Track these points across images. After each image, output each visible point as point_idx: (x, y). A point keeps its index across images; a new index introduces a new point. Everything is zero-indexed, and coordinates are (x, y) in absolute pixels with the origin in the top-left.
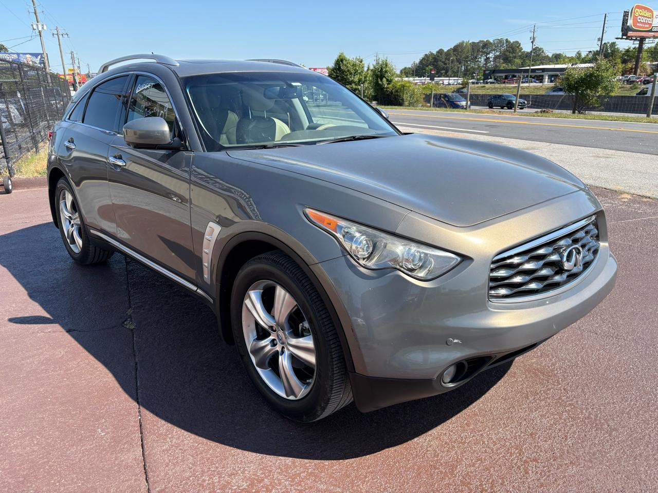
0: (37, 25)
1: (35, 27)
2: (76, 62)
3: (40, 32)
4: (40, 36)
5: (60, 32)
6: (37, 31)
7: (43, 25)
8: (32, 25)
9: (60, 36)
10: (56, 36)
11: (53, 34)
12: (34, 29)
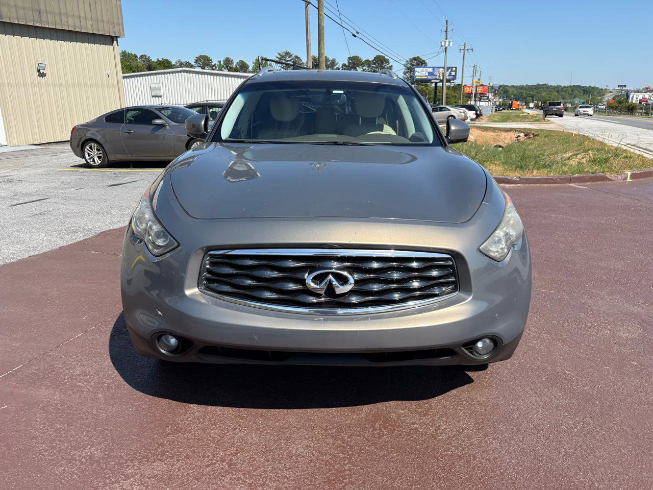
0: (445, 42)
1: (443, 44)
2: (478, 74)
3: (446, 48)
4: (446, 52)
5: (467, 48)
6: (444, 47)
7: (450, 42)
8: (441, 42)
9: (466, 51)
10: (462, 51)
11: (460, 50)
12: (442, 46)
